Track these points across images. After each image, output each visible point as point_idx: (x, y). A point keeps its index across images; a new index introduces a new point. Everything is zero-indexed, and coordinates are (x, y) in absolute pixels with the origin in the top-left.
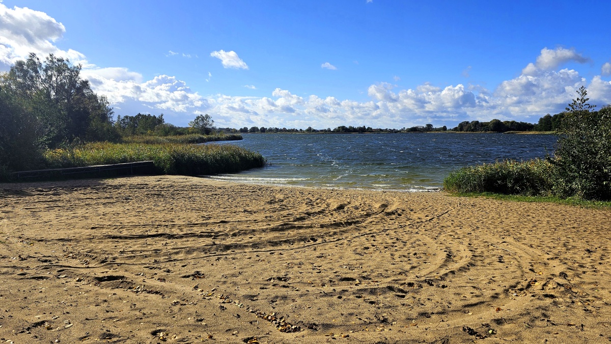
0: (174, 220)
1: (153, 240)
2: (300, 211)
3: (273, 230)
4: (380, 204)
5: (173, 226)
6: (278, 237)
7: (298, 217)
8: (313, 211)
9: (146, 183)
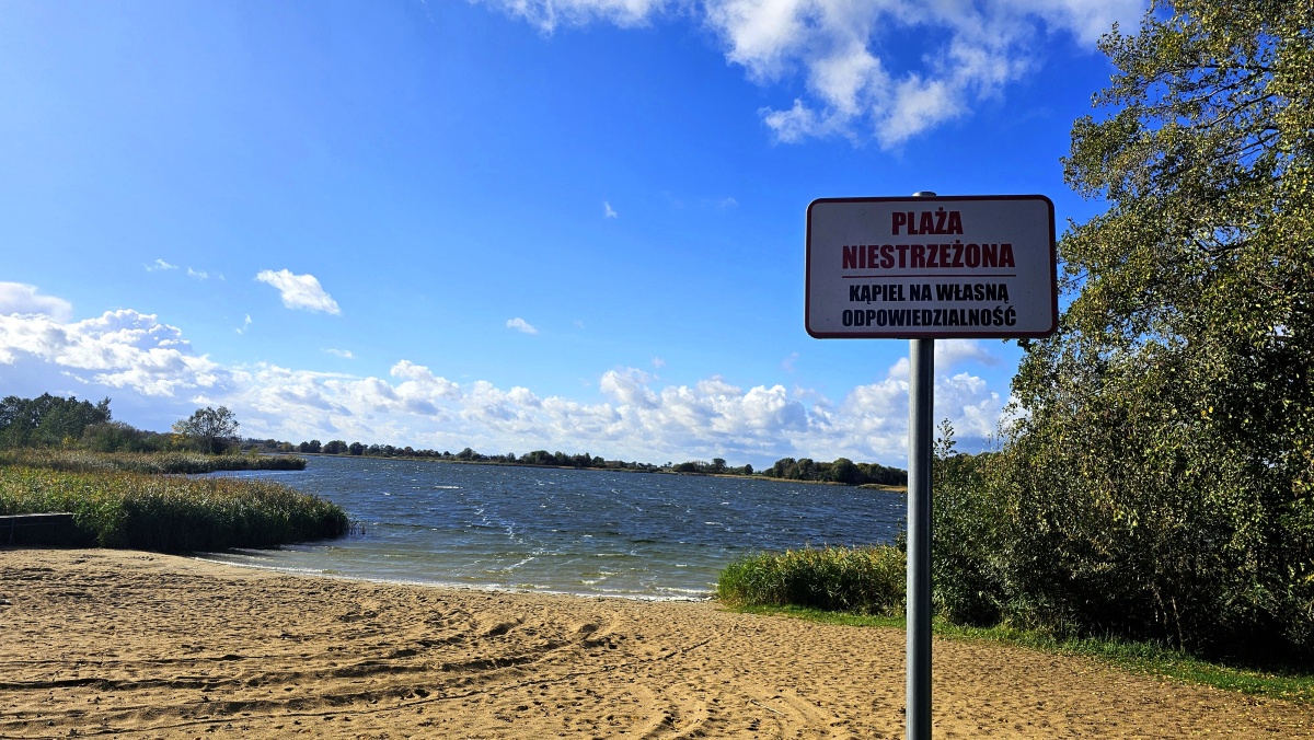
0: (115, 653)
1: (67, 692)
2: (410, 636)
3: (341, 674)
4: (582, 625)
5: (115, 664)
6: (347, 689)
7: (402, 648)
8: (439, 637)
9: (46, 565)
